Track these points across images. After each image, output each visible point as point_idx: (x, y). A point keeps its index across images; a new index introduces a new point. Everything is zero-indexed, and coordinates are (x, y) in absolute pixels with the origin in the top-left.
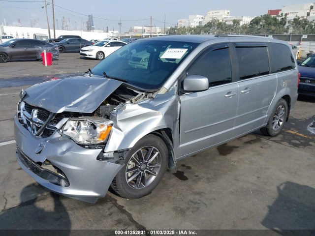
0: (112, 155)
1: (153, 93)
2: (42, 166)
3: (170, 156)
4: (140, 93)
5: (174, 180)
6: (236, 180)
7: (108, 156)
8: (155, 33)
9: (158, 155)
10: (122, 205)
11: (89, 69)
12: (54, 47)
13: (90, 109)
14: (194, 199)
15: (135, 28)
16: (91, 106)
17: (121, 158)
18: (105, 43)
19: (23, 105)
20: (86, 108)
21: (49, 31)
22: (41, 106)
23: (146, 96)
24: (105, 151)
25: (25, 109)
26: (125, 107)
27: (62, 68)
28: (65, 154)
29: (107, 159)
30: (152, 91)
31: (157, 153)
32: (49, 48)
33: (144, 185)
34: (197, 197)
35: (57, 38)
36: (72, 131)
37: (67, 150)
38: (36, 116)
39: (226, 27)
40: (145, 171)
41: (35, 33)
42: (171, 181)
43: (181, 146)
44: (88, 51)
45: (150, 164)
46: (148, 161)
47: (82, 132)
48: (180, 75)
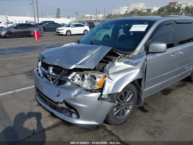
0: (106, 97)
1: (129, 54)
2: (58, 104)
3: (139, 96)
4: (121, 55)
5: (139, 113)
6: (180, 111)
7: (104, 97)
8: (98, 19)
9: (132, 96)
10: (110, 130)
11: (78, 40)
12: (40, 28)
13: (92, 66)
14: (157, 125)
15: (86, 15)
16: (92, 64)
17: (112, 99)
18: (71, 25)
19: (40, 64)
20: (89, 65)
21: (35, 19)
22: (56, 64)
23: (124, 57)
24: (103, 94)
25: (41, 67)
26: (115, 64)
27: (47, 41)
28: (77, 97)
29: (104, 99)
30: (128, 53)
31: (131, 95)
32: (38, 29)
33: (124, 116)
34: (158, 124)
35: (40, 23)
36: (78, 81)
37: (78, 94)
38: (52, 71)
39: (143, 14)
40: (124, 107)
41: (27, 20)
42: (137, 113)
43: (145, 90)
44: (61, 30)
45: (127, 103)
46: (126, 100)
47: (86, 81)
48: (146, 42)
